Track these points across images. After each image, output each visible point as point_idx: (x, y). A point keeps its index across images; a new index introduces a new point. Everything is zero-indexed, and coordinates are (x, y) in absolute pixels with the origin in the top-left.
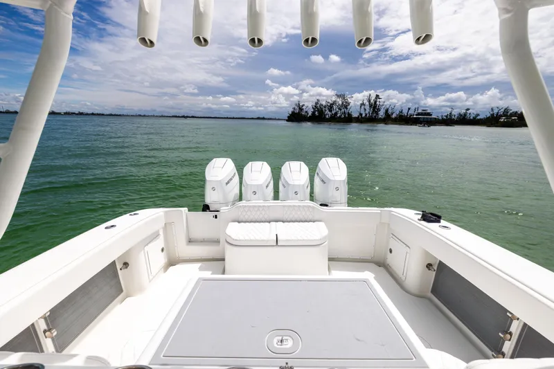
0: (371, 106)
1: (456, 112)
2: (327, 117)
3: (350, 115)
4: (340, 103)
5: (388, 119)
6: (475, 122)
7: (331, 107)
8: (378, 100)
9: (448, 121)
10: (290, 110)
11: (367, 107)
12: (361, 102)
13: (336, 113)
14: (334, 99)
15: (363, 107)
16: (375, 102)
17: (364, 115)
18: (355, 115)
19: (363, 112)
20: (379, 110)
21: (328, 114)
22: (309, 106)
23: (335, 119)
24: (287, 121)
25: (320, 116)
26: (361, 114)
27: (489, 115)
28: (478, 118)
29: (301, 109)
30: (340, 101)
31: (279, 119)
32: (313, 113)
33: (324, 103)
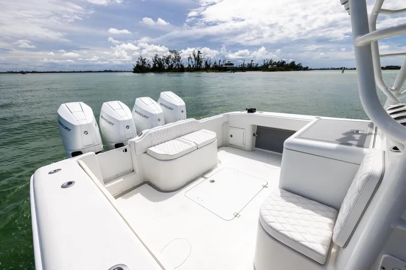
0: (195, 59)
1: (246, 63)
2: (166, 68)
3: (182, 66)
4: (174, 57)
5: (208, 68)
6: (256, 69)
7: (167, 60)
8: (200, 55)
9: (243, 69)
10: (135, 63)
11: (194, 60)
12: (189, 56)
13: (172, 65)
14: (169, 53)
15: (190, 60)
16: (198, 56)
17: (192, 66)
18: (186, 66)
19: (191, 64)
20: (201, 62)
21: (166, 66)
22: (150, 61)
23: (171, 70)
24: (133, 72)
25: (159, 67)
26: (190, 66)
27: (263, 64)
28: (258, 66)
29: (144, 62)
30: (173, 56)
31: (124, 71)
32: (154, 65)
33: (162, 57)
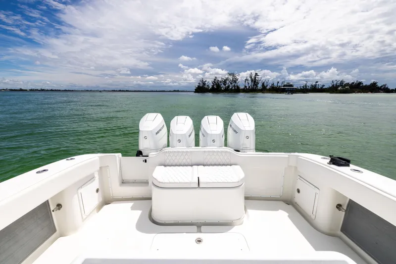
0: (252, 81)
1: (309, 84)
2: (223, 89)
3: (238, 87)
4: (231, 79)
5: (264, 89)
6: (322, 90)
7: (225, 82)
8: (257, 77)
9: (304, 90)
10: (197, 85)
11: (250, 82)
12: (245, 78)
13: (229, 87)
14: (227, 76)
15: (247, 82)
16: (255, 78)
17: (248, 87)
18: (242, 87)
19: (247, 85)
20: (258, 83)
21: (223, 87)
22: (209, 82)
23: (227, 90)
24: (195, 92)
25: (217, 88)
26: (246, 87)
27: (331, 86)
28: (324, 87)
29: (204, 84)
30: (231, 78)
31: (189, 91)
32: (213, 86)
33: (220, 79)
